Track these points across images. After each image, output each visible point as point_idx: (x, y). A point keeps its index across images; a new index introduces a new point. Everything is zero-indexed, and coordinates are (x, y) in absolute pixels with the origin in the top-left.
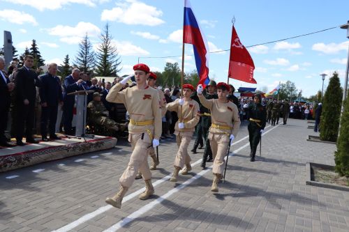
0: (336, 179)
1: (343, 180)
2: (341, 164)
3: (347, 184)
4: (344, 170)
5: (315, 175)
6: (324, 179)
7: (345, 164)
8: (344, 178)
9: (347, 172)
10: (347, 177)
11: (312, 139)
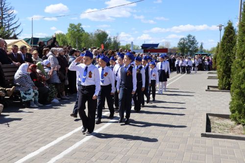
0: (232, 128)
1: (239, 129)
2: (237, 112)
3: (243, 132)
4: (240, 118)
5: (212, 125)
6: (221, 129)
7: (240, 112)
8: (240, 126)
9: (242, 120)
10: (243, 125)
11: (211, 89)
